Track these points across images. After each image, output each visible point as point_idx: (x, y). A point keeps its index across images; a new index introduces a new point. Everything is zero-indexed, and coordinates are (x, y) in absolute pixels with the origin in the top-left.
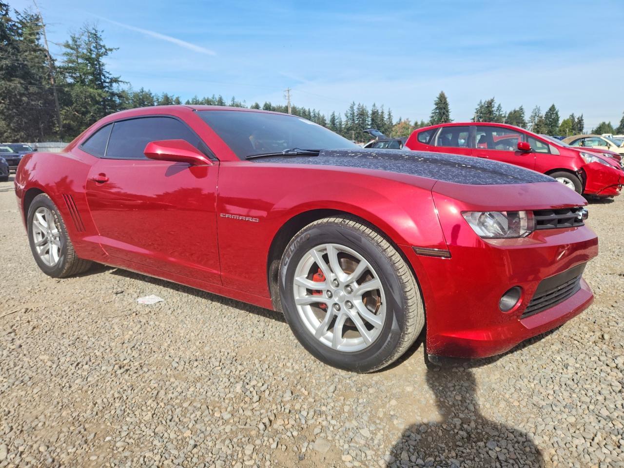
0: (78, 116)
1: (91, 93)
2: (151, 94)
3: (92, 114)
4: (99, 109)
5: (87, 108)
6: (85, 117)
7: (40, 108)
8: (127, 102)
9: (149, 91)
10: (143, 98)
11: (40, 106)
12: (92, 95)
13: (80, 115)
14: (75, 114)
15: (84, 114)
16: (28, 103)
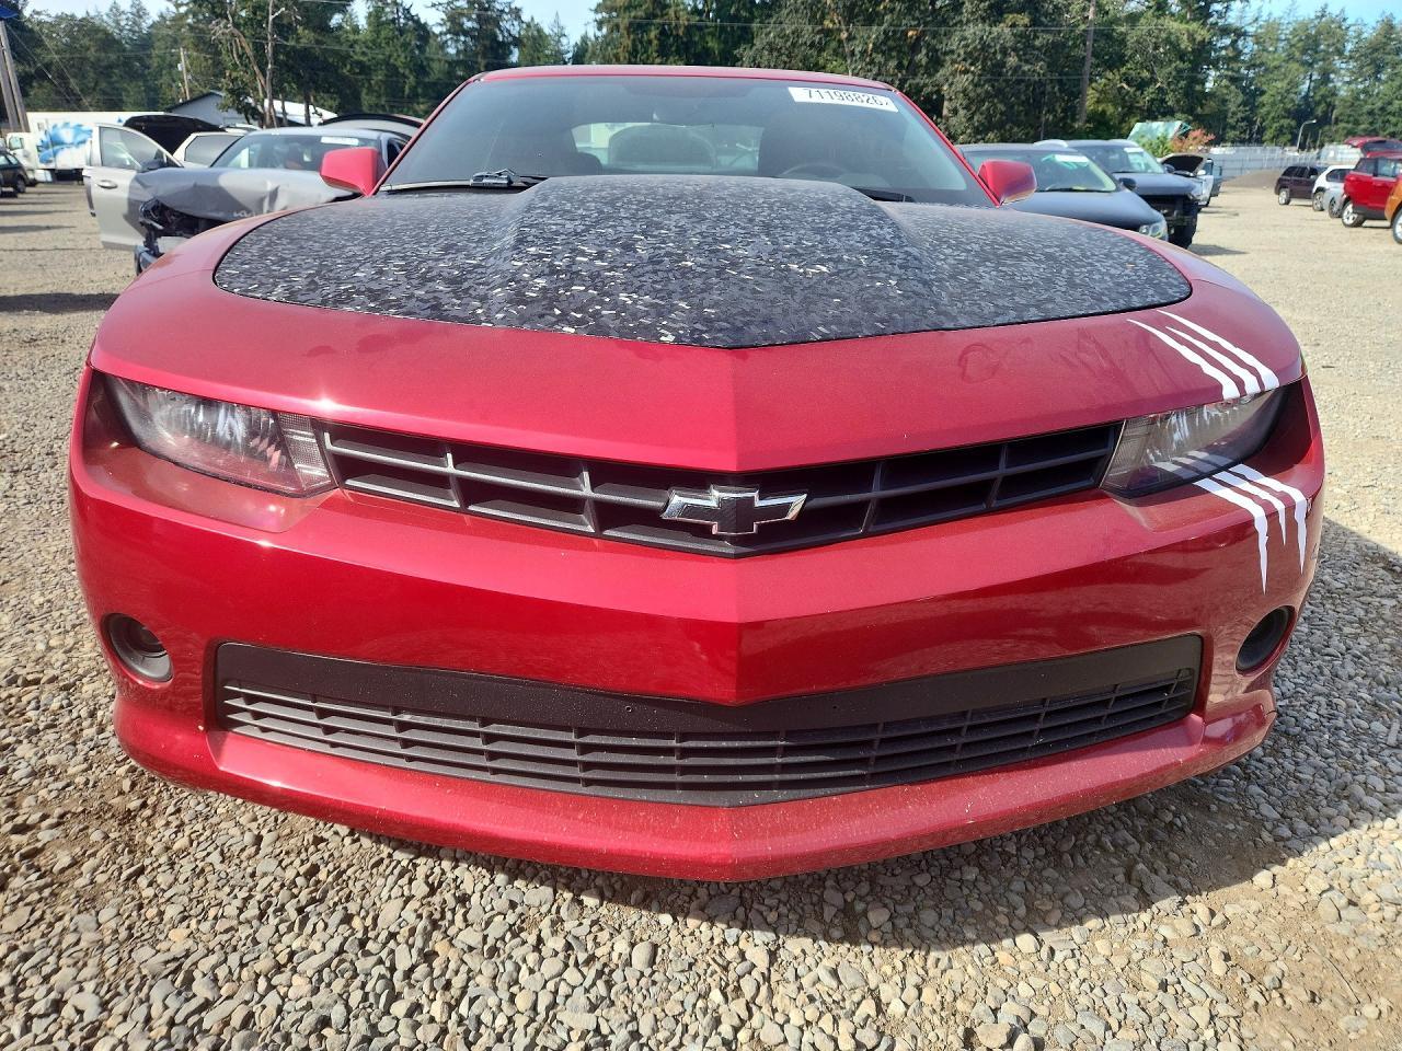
0: (1128, 92)
1: (1171, 33)
2: (1345, 20)
3: (1159, 84)
4: (1180, 71)
5: (1153, 73)
6: (1142, 93)
7: (1036, 78)
8: (1271, 49)
9: (1343, 11)
10: (1319, 33)
11: (1039, 74)
12: (1173, 38)
13: (1132, 90)
14: (1122, 87)
15: (1142, 85)
16: (1016, 69)
